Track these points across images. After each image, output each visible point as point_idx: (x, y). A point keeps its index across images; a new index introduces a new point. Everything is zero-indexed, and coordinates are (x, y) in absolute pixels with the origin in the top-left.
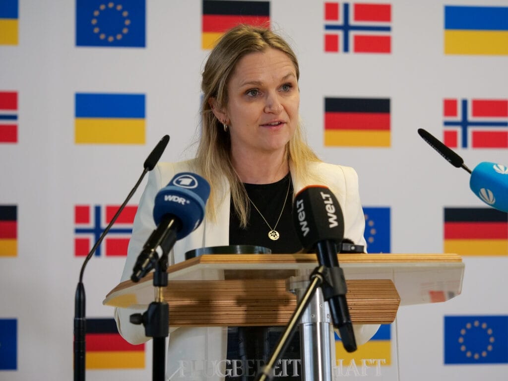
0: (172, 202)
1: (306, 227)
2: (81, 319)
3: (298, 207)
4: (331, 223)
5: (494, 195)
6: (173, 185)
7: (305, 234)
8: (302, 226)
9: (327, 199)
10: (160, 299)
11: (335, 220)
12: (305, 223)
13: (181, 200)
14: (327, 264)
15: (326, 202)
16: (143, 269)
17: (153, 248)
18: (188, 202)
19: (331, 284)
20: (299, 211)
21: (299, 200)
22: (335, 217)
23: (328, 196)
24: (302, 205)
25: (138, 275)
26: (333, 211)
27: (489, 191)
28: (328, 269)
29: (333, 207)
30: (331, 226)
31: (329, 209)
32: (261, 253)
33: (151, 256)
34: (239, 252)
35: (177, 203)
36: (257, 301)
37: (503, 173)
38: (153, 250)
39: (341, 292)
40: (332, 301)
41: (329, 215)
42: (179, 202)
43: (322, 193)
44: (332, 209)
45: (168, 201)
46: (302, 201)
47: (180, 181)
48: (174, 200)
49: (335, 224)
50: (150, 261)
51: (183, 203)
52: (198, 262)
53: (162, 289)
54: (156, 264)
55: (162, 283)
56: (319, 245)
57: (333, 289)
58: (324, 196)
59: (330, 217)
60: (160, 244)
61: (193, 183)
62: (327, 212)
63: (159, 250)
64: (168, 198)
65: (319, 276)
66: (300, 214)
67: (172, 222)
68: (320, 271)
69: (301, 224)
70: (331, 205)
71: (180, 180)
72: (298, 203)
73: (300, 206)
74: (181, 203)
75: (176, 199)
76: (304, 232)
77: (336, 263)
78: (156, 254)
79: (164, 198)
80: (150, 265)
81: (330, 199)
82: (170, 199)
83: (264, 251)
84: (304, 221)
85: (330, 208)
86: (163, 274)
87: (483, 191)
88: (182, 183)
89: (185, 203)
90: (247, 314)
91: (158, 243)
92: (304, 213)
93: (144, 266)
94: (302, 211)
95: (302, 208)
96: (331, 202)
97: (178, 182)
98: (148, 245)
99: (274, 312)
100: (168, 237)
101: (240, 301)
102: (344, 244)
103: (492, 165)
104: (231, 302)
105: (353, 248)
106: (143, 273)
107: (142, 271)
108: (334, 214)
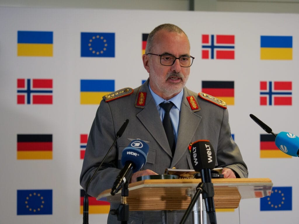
1: (197, 161)
2: (86, 212)
3: (193, 150)
4: (209, 161)
5: (287, 148)
7: (196, 165)
8: (195, 160)
9: (208, 148)
10: (125, 202)
11: (211, 159)
12: (196, 159)
13: (135, 154)
14: (206, 181)
15: (207, 150)
16: (117, 189)
17: (121, 178)
18: (138, 155)
19: (207, 192)
20: (194, 152)
21: (194, 147)
22: (211, 157)
23: (209, 146)
24: (196, 150)
25: (114, 192)
26: (211, 154)
27: (284, 146)
28: (206, 184)
29: (210, 152)
30: (209, 162)
31: (208, 153)
32: (174, 178)
33: (120, 182)
34: (163, 178)
35: (133, 155)
36: (171, 198)
37: (291, 138)
38: (121, 179)
39: (210, 196)
40: (206, 199)
41: (208, 156)
42: (134, 155)
43: (206, 145)
44: (210, 153)
46: (195, 148)
47: (135, 144)
48: (131, 154)
49: (211, 161)
50: (120, 185)
51: (136, 156)
52: (143, 183)
53: (126, 197)
54: (123, 186)
55: (126, 194)
56: (203, 170)
57: (207, 194)
58: (207, 146)
59: (209, 157)
60: (125, 176)
61: (140, 145)
62: (207, 155)
63: (124, 179)
65: (200, 189)
66: (194, 154)
67: (131, 164)
68: (201, 186)
69: (194, 159)
70: (210, 151)
71: (134, 143)
72: (194, 148)
73: (194, 150)
75: (133, 153)
76: (196, 163)
77: (210, 181)
78: (123, 181)
79: (127, 153)
80: (120, 186)
81: (210, 148)
82: (130, 154)
83: (175, 177)
84: (196, 158)
85: (209, 153)
86: (126, 190)
87: (282, 146)
88: (135, 145)
89: (137, 155)
90: (166, 205)
91: (124, 176)
92: (196, 154)
94: (195, 153)
95: (195, 151)
96: (210, 149)
97: (133, 145)
98: (119, 177)
99: (180, 203)
100: (129, 172)
101: (163, 198)
102: (214, 174)
103: (286, 133)
104: (158, 199)
105: (218, 176)
106: (116, 191)
107: (116, 190)
108: (211, 156)
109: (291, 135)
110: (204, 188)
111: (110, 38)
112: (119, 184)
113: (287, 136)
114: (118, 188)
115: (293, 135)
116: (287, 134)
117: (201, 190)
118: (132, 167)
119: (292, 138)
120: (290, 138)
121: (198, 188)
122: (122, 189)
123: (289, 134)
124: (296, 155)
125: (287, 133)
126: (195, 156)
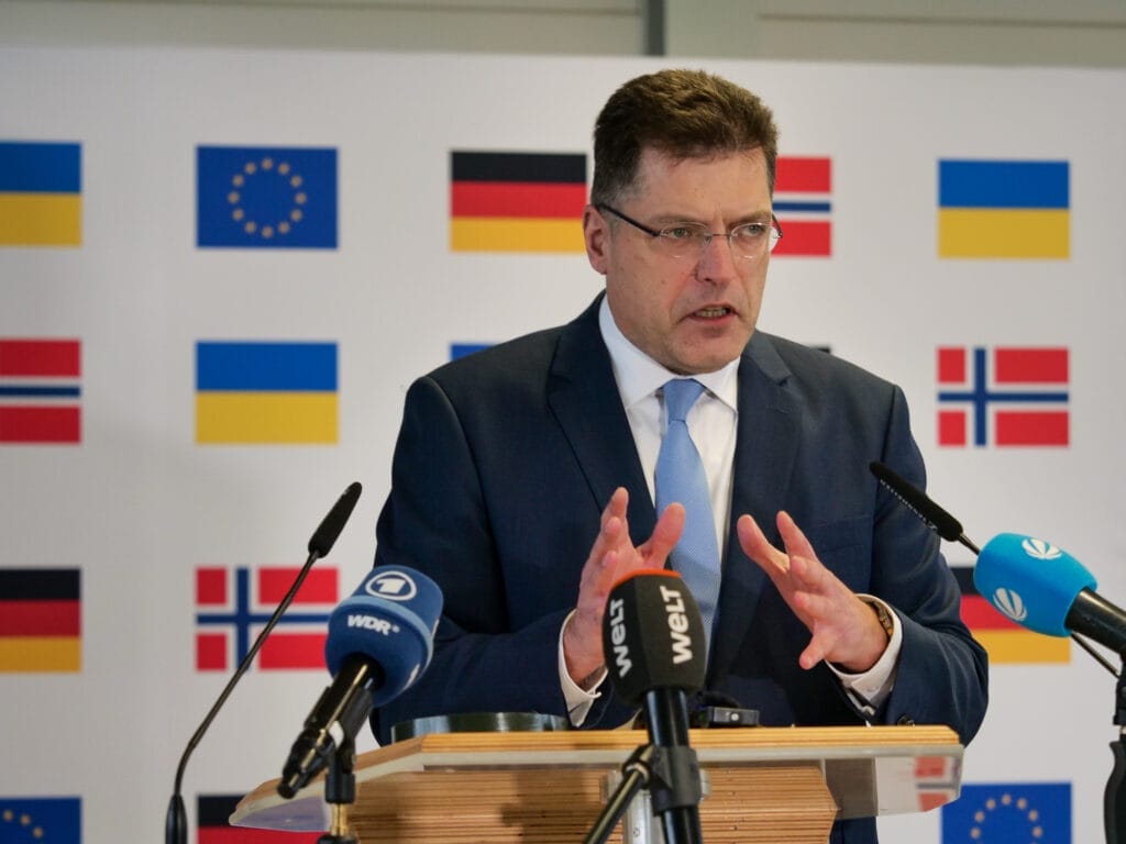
0: (362, 629)
1: (626, 657)
3: (612, 613)
4: (677, 654)
5: (1025, 602)
6: (365, 593)
8: (618, 655)
9: (673, 601)
10: (338, 830)
11: (687, 648)
12: (624, 650)
13: (382, 626)
14: (666, 741)
15: (669, 608)
16: (304, 771)
17: (324, 726)
18: (396, 629)
19: (669, 782)
20: (614, 622)
21: (617, 601)
22: (686, 641)
23: (676, 594)
24: (621, 610)
25: (292, 783)
26: (684, 627)
27: (1013, 593)
28: (664, 750)
29: (684, 618)
30: (677, 660)
31: (675, 622)
33: (320, 741)
34: (503, 728)
35: (373, 631)
36: (544, 814)
37: (1042, 557)
38: (323, 731)
39: (687, 800)
40: (669, 817)
41: (674, 635)
42: (378, 629)
43: (663, 589)
44: (682, 623)
45: (355, 627)
46: (620, 602)
47: (381, 585)
48: (368, 626)
49: (686, 656)
50: (317, 755)
51: (386, 632)
52: (418, 749)
53: (343, 808)
54: (331, 761)
55: (344, 795)
56: (651, 697)
57: (672, 793)
58: (666, 594)
59: (676, 641)
60: (338, 719)
61: (405, 589)
62: (670, 630)
63: (336, 731)
64: (355, 621)
65: (641, 769)
66: (615, 630)
67: (364, 669)
68: (645, 757)
69: (617, 650)
70: (681, 614)
71: (380, 582)
72: (613, 607)
73: (617, 612)
74: (381, 632)
75: (372, 623)
76: (621, 667)
77: (684, 741)
78: (329, 739)
79: (346, 620)
80: (319, 761)
81: (680, 602)
82: (359, 625)
84: (622, 644)
85: (678, 622)
86: (344, 777)
87: (1001, 593)
88: (383, 589)
89: (390, 631)
91: (334, 716)
92: (622, 627)
93: (304, 764)
94: (619, 624)
95: (620, 618)
96: (680, 607)
97: (376, 587)
98: (314, 720)
100: (356, 703)
101: (509, 816)
102: (717, 709)
103: (1019, 539)
104: (490, 817)
105: (735, 717)
106: (302, 781)
107: (301, 775)
108: (686, 634)
109: (1040, 545)
110: (654, 769)
111: (319, 167)
112: (313, 751)
113: (1024, 550)
114: (307, 768)
115: (1047, 548)
116: (1025, 545)
117: (641, 775)
118: (370, 681)
119: (1045, 560)
120: (1037, 559)
121: (629, 768)
122: (326, 771)
123: (1033, 541)
124: (1064, 630)
125: (1024, 538)
126: (619, 635)
